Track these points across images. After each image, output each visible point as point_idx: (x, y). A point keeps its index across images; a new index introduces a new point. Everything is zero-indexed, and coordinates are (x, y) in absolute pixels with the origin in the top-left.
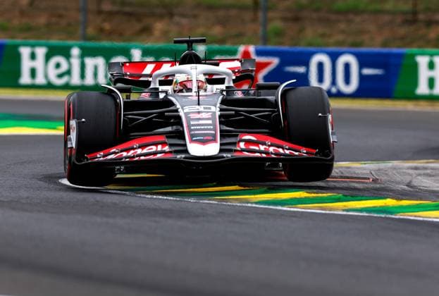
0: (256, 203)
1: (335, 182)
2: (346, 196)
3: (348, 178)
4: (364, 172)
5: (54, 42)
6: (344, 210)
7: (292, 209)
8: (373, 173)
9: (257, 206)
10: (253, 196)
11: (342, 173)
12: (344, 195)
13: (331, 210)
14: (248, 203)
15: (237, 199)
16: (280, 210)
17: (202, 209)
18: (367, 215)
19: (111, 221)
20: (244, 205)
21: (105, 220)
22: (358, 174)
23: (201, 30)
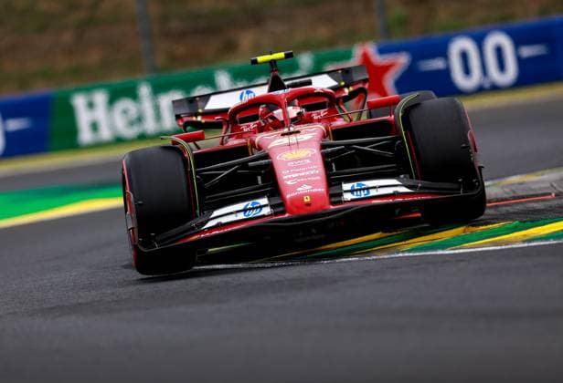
0: (409, 251)
1: (505, 205)
2: (525, 222)
3: (523, 197)
4: (543, 185)
6: (524, 242)
7: (457, 251)
8: (555, 185)
9: (411, 254)
11: (514, 192)
12: (521, 222)
13: (507, 243)
16: (442, 255)
17: (340, 270)
18: (555, 242)
20: (393, 256)
22: (535, 190)
23: (300, 36)
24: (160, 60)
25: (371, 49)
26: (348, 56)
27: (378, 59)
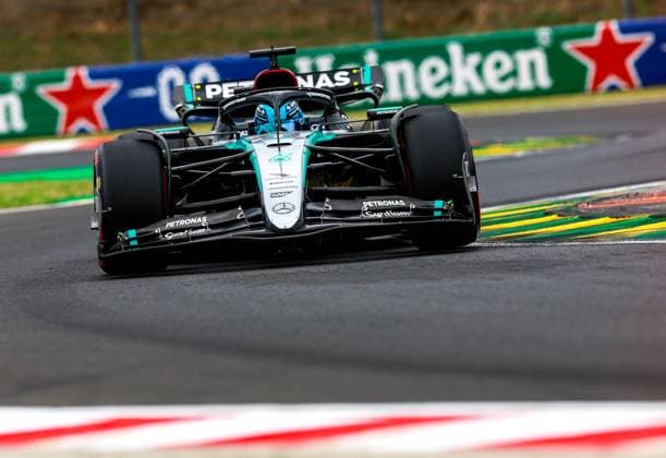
0: (636, 238)
5: (342, 47)
10: (630, 229)
14: (624, 239)
15: (608, 236)
17: (561, 255)
19: (435, 284)
21: (427, 284)
23: (540, 9)
24: (389, 26)
25: (614, 26)
26: (590, 34)
27: (620, 38)
